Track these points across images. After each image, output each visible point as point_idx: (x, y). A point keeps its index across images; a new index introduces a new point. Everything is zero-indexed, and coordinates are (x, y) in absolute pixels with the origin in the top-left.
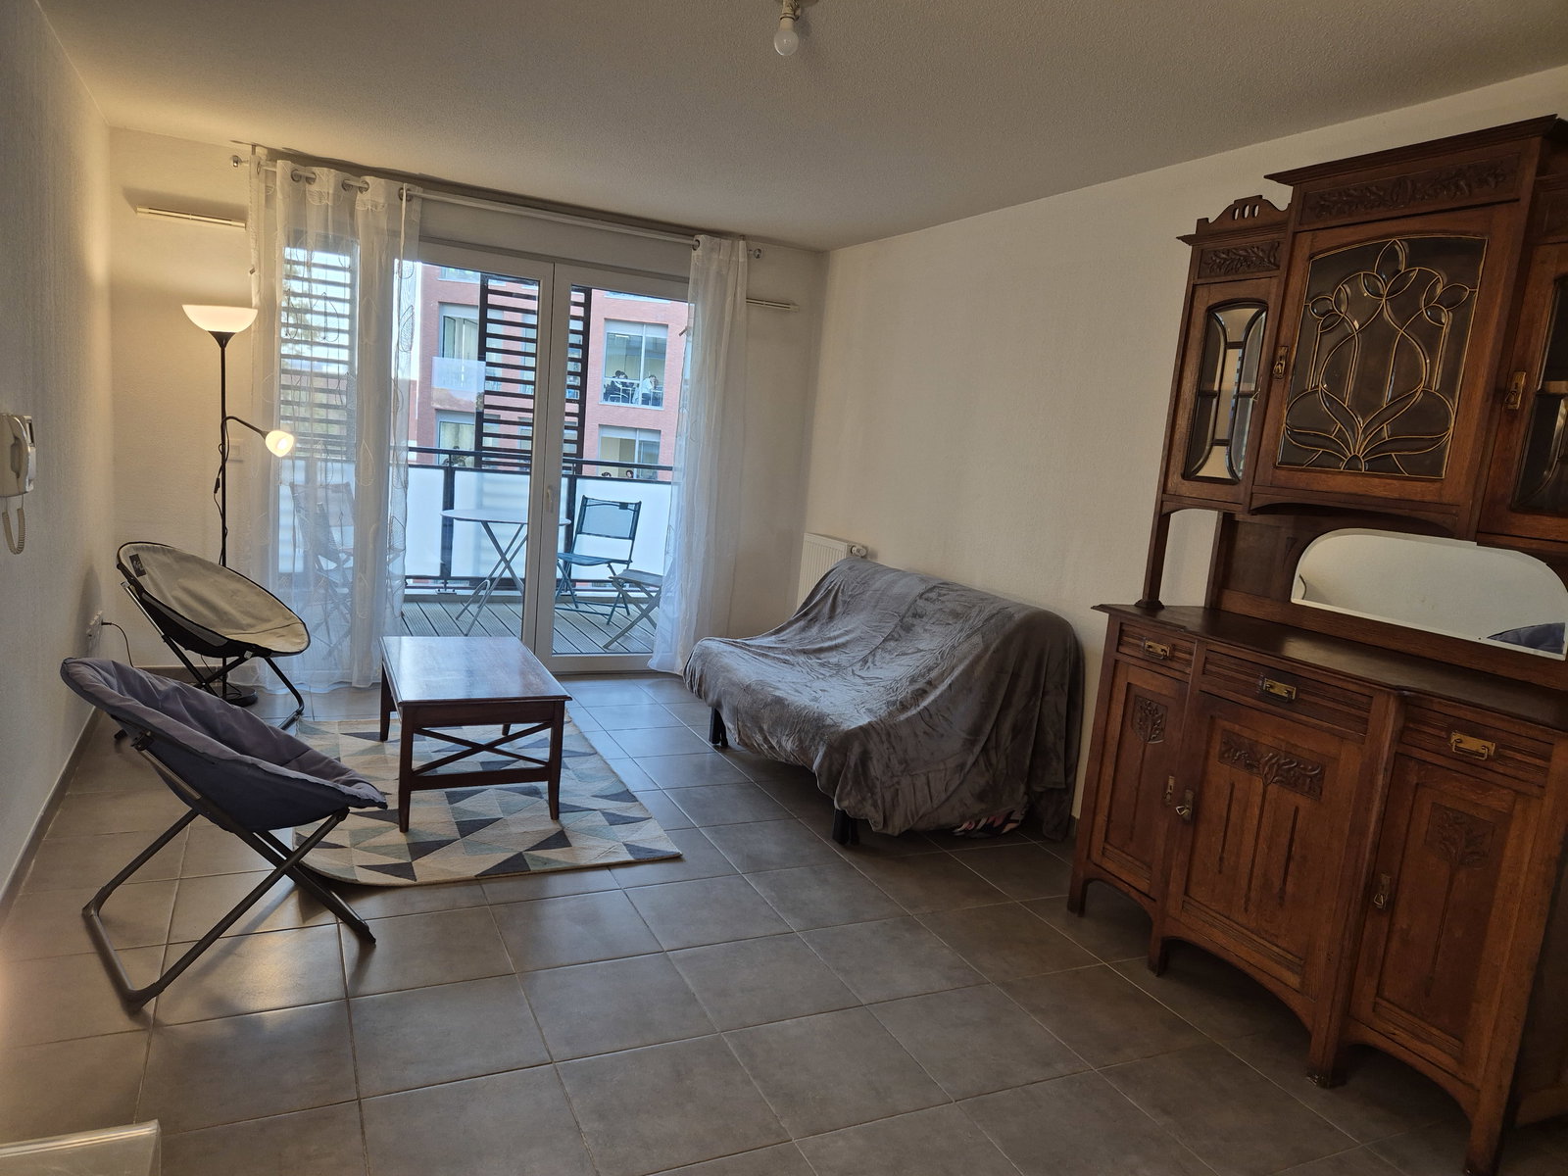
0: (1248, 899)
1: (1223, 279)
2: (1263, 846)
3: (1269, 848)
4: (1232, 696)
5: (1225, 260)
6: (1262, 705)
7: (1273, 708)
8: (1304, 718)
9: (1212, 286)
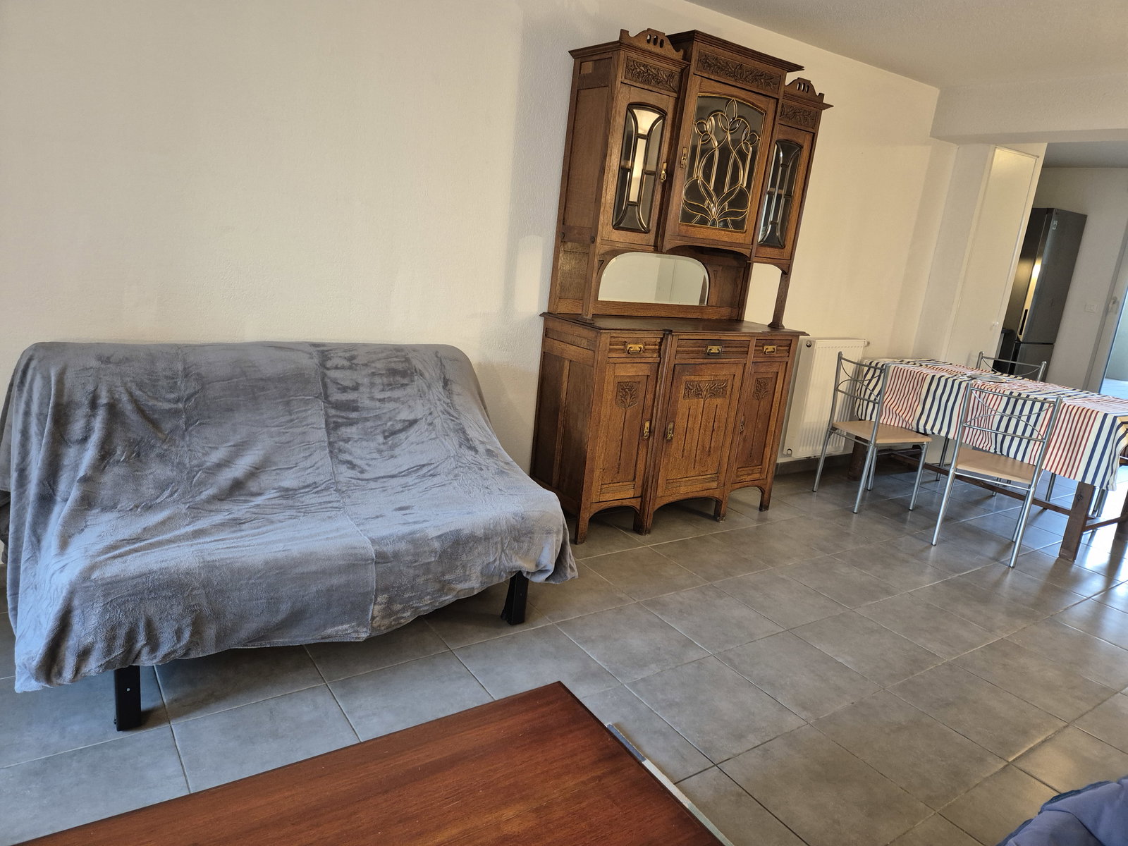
0: (695, 461)
1: (642, 86)
2: (702, 431)
3: (705, 431)
4: (692, 361)
5: (644, 72)
6: (706, 361)
7: (709, 360)
8: (724, 360)
9: (632, 88)
